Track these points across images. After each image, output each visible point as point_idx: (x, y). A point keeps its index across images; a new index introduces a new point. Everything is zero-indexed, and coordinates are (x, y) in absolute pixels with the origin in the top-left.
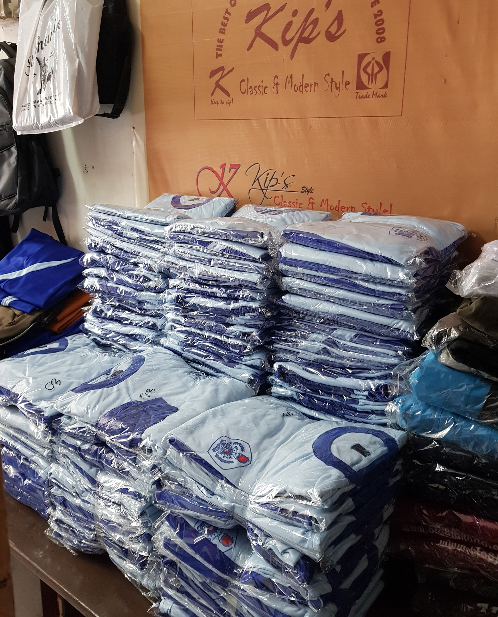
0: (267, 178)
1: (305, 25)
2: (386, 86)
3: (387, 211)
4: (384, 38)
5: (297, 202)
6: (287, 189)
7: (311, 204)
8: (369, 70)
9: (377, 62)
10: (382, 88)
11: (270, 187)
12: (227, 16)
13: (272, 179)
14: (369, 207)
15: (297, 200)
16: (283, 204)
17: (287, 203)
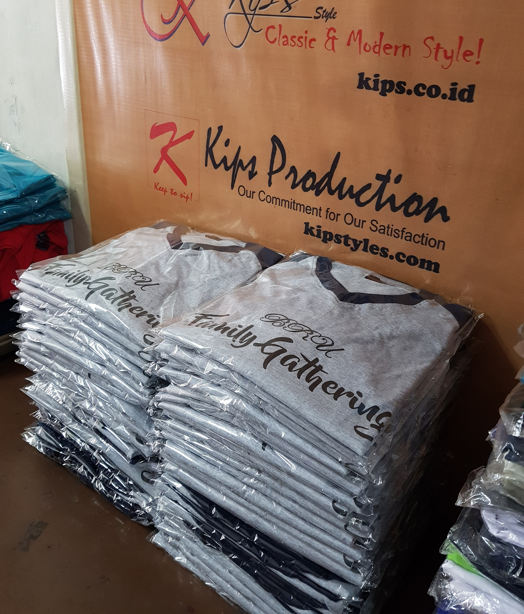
3: (472, 54)
5: (306, 38)
6: (290, 13)
7: (331, 40)
11: (260, 8)
14: (438, 46)
15: (306, 32)
16: (282, 40)
17: (290, 41)
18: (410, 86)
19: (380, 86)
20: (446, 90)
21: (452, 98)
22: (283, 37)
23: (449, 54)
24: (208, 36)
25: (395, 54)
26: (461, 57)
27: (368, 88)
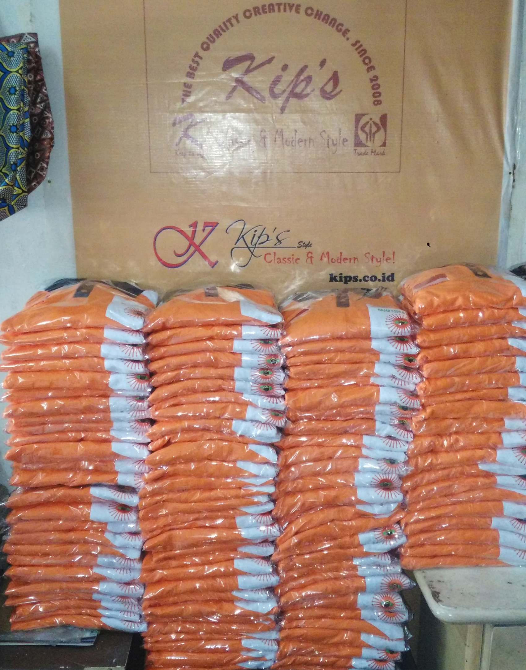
0: (255, 235)
1: (297, 81)
2: (384, 145)
3: (390, 259)
4: (380, 101)
5: (293, 258)
6: (281, 245)
7: (309, 258)
8: (367, 129)
9: (374, 122)
10: (380, 146)
11: (259, 244)
12: (197, 59)
13: (261, 235)
14: (372, 257)
15: (293, 255)
16: (276, 261)
17: (282, 260)
18: (361, 277)
19: (343, 279)
20: (380, 277)
21: (384, 280)
22: (278, 258)
23: (379, 260)
24: (217, 262)
25: (350, 262)
26: (385, 262)
27: (336, 281)
